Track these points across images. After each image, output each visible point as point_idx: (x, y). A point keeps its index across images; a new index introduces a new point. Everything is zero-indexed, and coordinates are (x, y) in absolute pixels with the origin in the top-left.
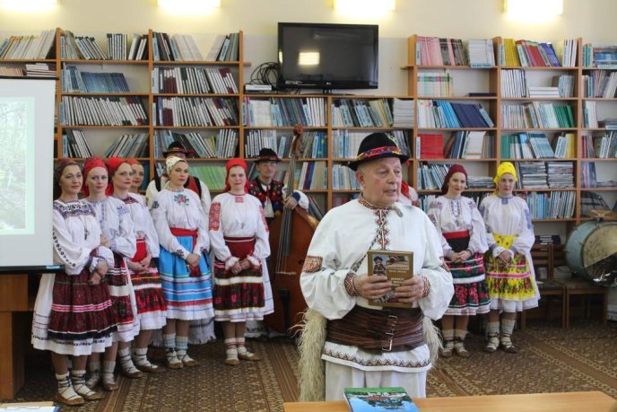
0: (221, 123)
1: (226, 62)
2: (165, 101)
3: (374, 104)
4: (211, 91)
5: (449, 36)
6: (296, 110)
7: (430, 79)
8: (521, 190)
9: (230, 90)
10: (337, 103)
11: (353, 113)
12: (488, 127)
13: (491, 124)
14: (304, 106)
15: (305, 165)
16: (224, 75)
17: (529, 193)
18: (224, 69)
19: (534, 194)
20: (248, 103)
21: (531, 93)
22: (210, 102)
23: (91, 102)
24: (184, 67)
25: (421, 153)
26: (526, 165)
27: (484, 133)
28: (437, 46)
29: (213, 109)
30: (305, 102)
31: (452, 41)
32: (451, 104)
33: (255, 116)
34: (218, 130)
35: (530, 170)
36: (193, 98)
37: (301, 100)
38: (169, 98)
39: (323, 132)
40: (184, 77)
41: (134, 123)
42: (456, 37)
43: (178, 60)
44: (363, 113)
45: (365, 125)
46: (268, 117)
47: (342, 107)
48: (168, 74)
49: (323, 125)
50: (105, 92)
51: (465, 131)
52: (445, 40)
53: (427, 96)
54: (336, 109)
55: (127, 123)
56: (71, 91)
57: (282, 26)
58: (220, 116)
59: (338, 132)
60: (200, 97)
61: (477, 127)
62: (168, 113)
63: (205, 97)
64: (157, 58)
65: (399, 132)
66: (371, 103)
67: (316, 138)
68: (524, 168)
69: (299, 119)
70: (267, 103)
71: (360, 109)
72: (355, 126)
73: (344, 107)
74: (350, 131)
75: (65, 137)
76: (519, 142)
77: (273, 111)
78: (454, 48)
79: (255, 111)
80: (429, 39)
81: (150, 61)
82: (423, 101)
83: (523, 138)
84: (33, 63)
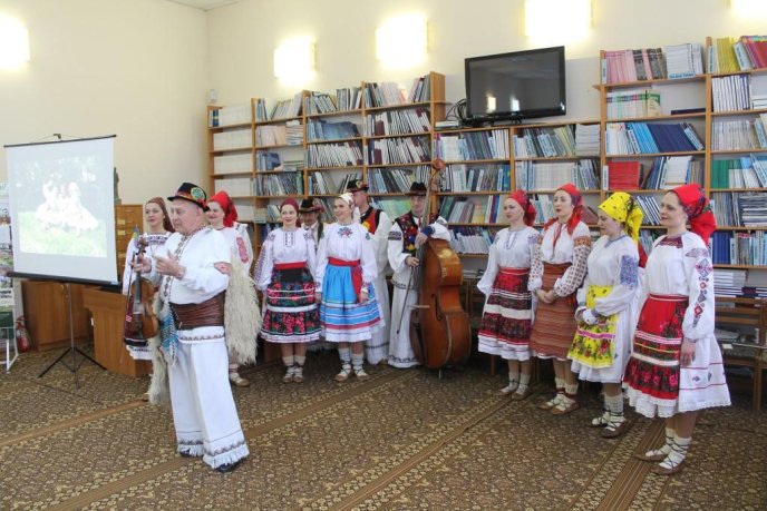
0: (418, 160)
1: (421, 102)
2: (376, 142)
3: (559, 131)
4: (410, 131)
5: (644, 46)
6: (482, 143)
7: (624, 99)
8: (740, 228)
9: (426, 129)
10: (520, 134)
11: (536, 143)
12: (695, 149)
13: (700, 147)
14: (489, 139)
15: (491, 198)
16: (420, 115)
17: (753, 232)
18: (421, 109)
19: (758, 233)
20: (438, 139)
21: (755, 103)
22: (408, 141)
23: (326, 147)
24: (389, 110)
25: (610, 184)
26: (749, 196)
27: (689, 158)
28: (630, 59)
29: (412, 147)
30: (491, 135)
31: (649, 51)
32: (648, 125)
33: (445, 152)
34: (416, 166)
35: (753, 203)
36: (396, 138)
37: (487, 134)
38: (378, 139)
39: (506, 163)
40: (390, 120)
41: (354, 164)
42: (654, 46)
43: (384, 106)
44: (547, 142)
45: (549, 154)
46: (458, 152)
47: (526, 137)
48: (378, 118)
49: (508, 157)
50: (337, 139)
51: (665, 157)
52: (639, 52)
53: (620, 119)
54: (520, 141)
55: (349, 164)
56: (315, 140)
57: (468, 61)
58: (417, 152)
59: (522, 163)
60: (402, 137)
61: (680, 150)
62: (378, 153)
63: (405, 137)
64: (368, 107)
65: (586, 161)
66: (556, 130)
67: (501, 170)
68: (744, 200)
69: (485, 152)
70: (456, 138)
71: (543, 138)
72: (538, 155)
73: (528, 137)
74: (534, 162)
75: (310, 178)
76: (740, 167)
77: (461, 145)
78: (650, 59)
79: (445, 147)
80: (621, 54)
81: (363, 110)
82: (614, 125)
83: (745, 161)
84: (290, 120)
